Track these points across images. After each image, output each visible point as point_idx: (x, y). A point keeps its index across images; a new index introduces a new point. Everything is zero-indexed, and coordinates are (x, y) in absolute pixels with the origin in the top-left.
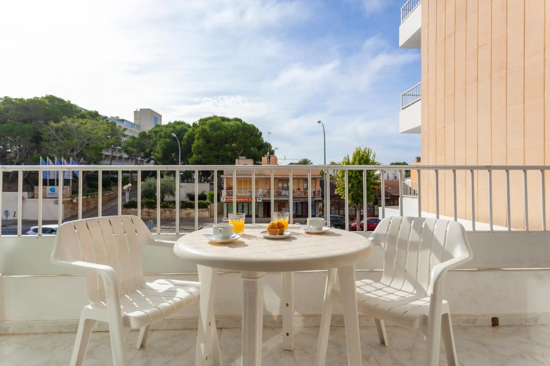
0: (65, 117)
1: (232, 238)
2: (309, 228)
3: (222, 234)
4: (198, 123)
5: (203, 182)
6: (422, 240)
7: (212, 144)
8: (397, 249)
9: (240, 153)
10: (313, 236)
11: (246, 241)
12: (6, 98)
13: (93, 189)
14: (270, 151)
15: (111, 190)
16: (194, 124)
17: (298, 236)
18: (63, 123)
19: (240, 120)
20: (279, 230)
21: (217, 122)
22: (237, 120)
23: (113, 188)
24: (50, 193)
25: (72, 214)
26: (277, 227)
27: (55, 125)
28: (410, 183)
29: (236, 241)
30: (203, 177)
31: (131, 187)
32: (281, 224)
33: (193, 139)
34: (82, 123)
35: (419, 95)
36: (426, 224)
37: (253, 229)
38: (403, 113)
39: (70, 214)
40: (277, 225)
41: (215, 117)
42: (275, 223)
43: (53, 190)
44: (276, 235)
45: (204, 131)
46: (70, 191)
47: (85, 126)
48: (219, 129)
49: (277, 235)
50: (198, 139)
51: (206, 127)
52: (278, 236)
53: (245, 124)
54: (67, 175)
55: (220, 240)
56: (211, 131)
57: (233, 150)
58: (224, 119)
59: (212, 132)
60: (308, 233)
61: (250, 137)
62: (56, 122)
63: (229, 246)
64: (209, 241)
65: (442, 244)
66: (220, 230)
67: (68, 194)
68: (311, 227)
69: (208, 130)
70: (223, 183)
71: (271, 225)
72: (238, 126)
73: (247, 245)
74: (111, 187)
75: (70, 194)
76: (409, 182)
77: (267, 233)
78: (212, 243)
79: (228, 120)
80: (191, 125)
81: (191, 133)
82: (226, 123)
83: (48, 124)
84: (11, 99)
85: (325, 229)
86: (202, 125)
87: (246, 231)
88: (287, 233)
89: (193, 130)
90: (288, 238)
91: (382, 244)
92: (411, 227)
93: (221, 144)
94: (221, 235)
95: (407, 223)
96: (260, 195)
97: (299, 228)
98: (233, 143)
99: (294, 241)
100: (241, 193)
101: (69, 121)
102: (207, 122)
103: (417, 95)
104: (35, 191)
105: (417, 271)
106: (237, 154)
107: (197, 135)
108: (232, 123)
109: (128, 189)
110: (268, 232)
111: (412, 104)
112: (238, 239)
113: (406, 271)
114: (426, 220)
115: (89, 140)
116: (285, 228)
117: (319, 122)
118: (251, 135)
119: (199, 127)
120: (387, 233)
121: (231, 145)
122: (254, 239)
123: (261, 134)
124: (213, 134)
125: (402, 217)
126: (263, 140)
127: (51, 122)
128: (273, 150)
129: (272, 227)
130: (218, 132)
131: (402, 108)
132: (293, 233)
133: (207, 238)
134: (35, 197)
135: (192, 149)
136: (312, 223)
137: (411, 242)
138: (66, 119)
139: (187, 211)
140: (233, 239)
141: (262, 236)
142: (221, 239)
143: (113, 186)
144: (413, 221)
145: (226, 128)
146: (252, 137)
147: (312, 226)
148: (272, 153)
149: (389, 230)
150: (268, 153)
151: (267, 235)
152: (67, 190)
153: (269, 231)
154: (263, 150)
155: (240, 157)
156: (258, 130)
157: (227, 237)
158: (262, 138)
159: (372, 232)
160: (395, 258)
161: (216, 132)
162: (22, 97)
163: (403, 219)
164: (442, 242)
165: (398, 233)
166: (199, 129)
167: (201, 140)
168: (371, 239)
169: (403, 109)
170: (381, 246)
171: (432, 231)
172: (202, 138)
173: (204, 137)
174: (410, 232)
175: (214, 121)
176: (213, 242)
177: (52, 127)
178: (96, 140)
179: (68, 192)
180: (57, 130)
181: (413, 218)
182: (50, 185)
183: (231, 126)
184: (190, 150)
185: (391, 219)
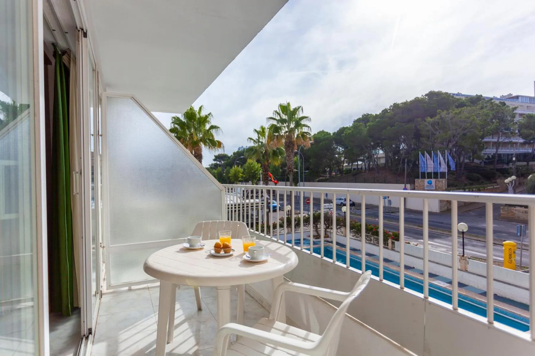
0: (440, 110)
12: (395, 104)
13: (471, 182)
15: (496, 182)
18: (438, 117)
23: (498, 181)
24: (428, 186)
25: (448, 208)
27: (430, 120)
31: (514, 180)
34: (456, 113)
39: (446, 207)
43: (430, 182)
46: (445, 184)
47: (460, 116)
54: (444, 168)
62: (431, 117)
67: (444, 187)
74: (496, 179)
75: (445, 187)
83: (425, 121)
84: (398, 105)
101: (444, 114)
104: (416, 183)
109: (511, 182)
115: (465, 129)
127: (428, 117)
134: (416, 189)
138: (441, 112)
143: (498, 179)
152: (442, 183)
162: (406, 100)
177: (429, 123)
178: (472, 128)
179: (444, 185)
180: (433, 125)
182: (428, 178)
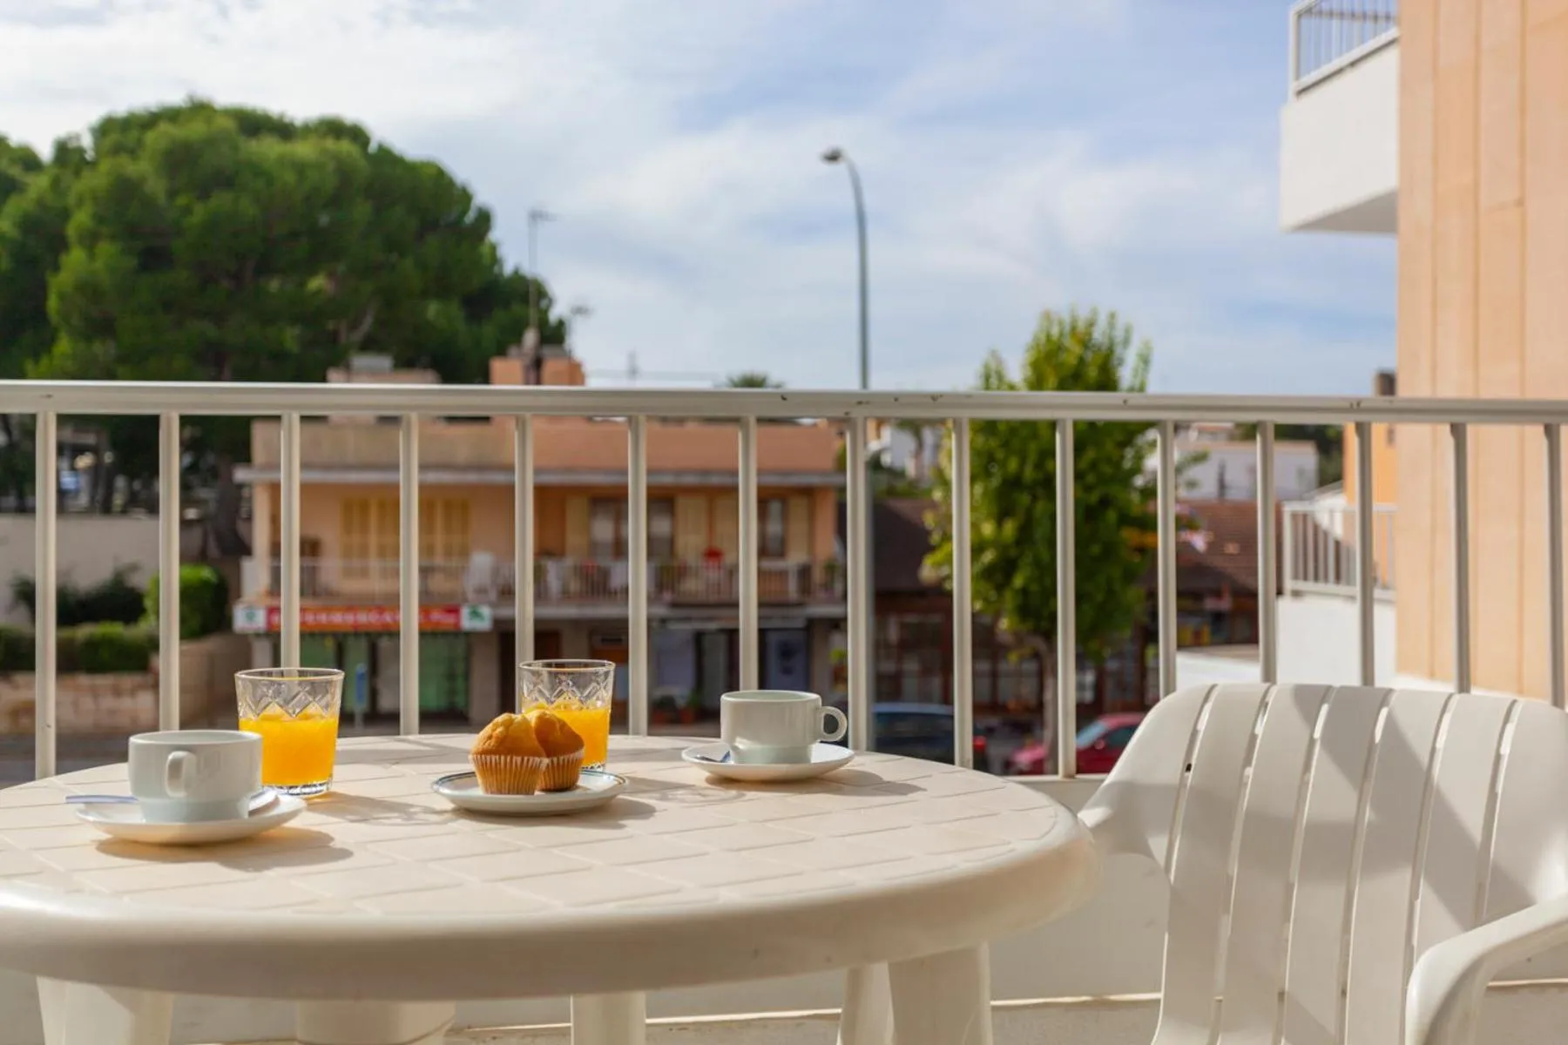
1: (252, 813)
2: (732, 753)
3: (187, 787)
4: (87, 142)
5: (124, 511)
6: (1368, 814)
7: (181, 277)
8: (1235, 870)
9: (357, 336)
10: (751, 794)
11: (339, 829)
14: (543, 323)
16: (64, 151)
17: (664, 798)
19: (357, 134)
20: (546, 761)
21: (211, 142)
22: (334, 129)
26: (536, 743)
28: (1338, 518)
29: (273, 832)
30: (120, 482)
32: (563, 725)
33: (59, 244)
35: (1388, 17)
36: (1391, 723)
37: (394, 767)
38: (1299, 117)
40: (534, 736)
41: (200, 109)
42: (525, 721)
44: (529, 791)
45: (125, 190)
48: (225, 180)
49: (537, 793)
50: (90, 240)
51: (142, 168)
52: (539, 798)
53: (386, 157)
55: (173, 829)
56: (172, 194)
57: (310, 316)
58: (253, 124)
59: (182, 201)
60: (726, 781)
61: (420, 236)
63: (227, 863)
64: (105, 836)
65: (1476, 833)
66: (176, 766)
68: (742, 744)
69: (156, 186)
70: (249, 519)
71: (500, 730)
72: (345, 172)
73: (344, 854)
76: (1332, 512)
77: (476, 785)
78: (127, 846)
79: (283, 130)
80: (45, 152)
81: (40, 203)
82: (268, 148)
85: (823, 754)
86: (117, 150)
87: (348, 779)
88: (595, 783)
89: (56, 183)
90: (600, 811)
91: (1158, 844)
92: (1312, 742)
93: (237, 277)
94: (178, 795)
95: (1295, 718)
96: (481, 591)
97: (674, 755)
98: (313, 273)
99: (633, 826)
100: (364, 573)
102: (150, 137)
103: (1376, 18)
105: (1344, 993)
106: (334, 336)
107: (81, 219)
108: (303, 150)
110: (479, 779)
111: (1353, 64)
112: (293, 814)
113: (1281, 995)
114: (1393, 699)
116: (583, 753)
117: (833, 157)
118: (429, 225)
119: (93, 164)
120: (1183, 779)
121: (302, 284)
122: (396, 818)
123: (484, 219)
124: (187, 210)
125: (1267, 685)
126: (495, 260)
128: (561, 324)
129: (506, 745)
130: (221, 200)
131: (1294, 86)
132: (633, 780)
133: (91, 818)
135: (53, 303)
136: (747, 721)
137: (1315, 829)
139: (17, 687)
140: (256, 818)
141: (444, 799)
142: (177, 821)
144: (1325, 708)
145: (270, 181)
146: (432, 243)
147: (753, 737)
148: (554, 335)
149: (1193, 763)
150: (530, 337)
151: (477, 793)
153: (487, 769)
154: (500, 315)
155: (360, 361)
156: (465, 197)
157: (222, 808)
158: (493, 248)
159: (1102, 781)
160: (1226, 923)
161: (204, 195)
163: (1270, 699)
164: (1473, 821)
165: (1241, 784)
166: (97, 180)
167: (106, 249)
168: (1092, 815)
169: (1302, 91)
170: (1148, 853)
171: (1425, 760)
172: (113, 238)
173: (130, 232)
174: (1307, 767)
175: (195, 130)
176: (136, 842)
181: (1329, 688)
183: (300, 168)
184: (40, 314)
185: (1206, 699)
